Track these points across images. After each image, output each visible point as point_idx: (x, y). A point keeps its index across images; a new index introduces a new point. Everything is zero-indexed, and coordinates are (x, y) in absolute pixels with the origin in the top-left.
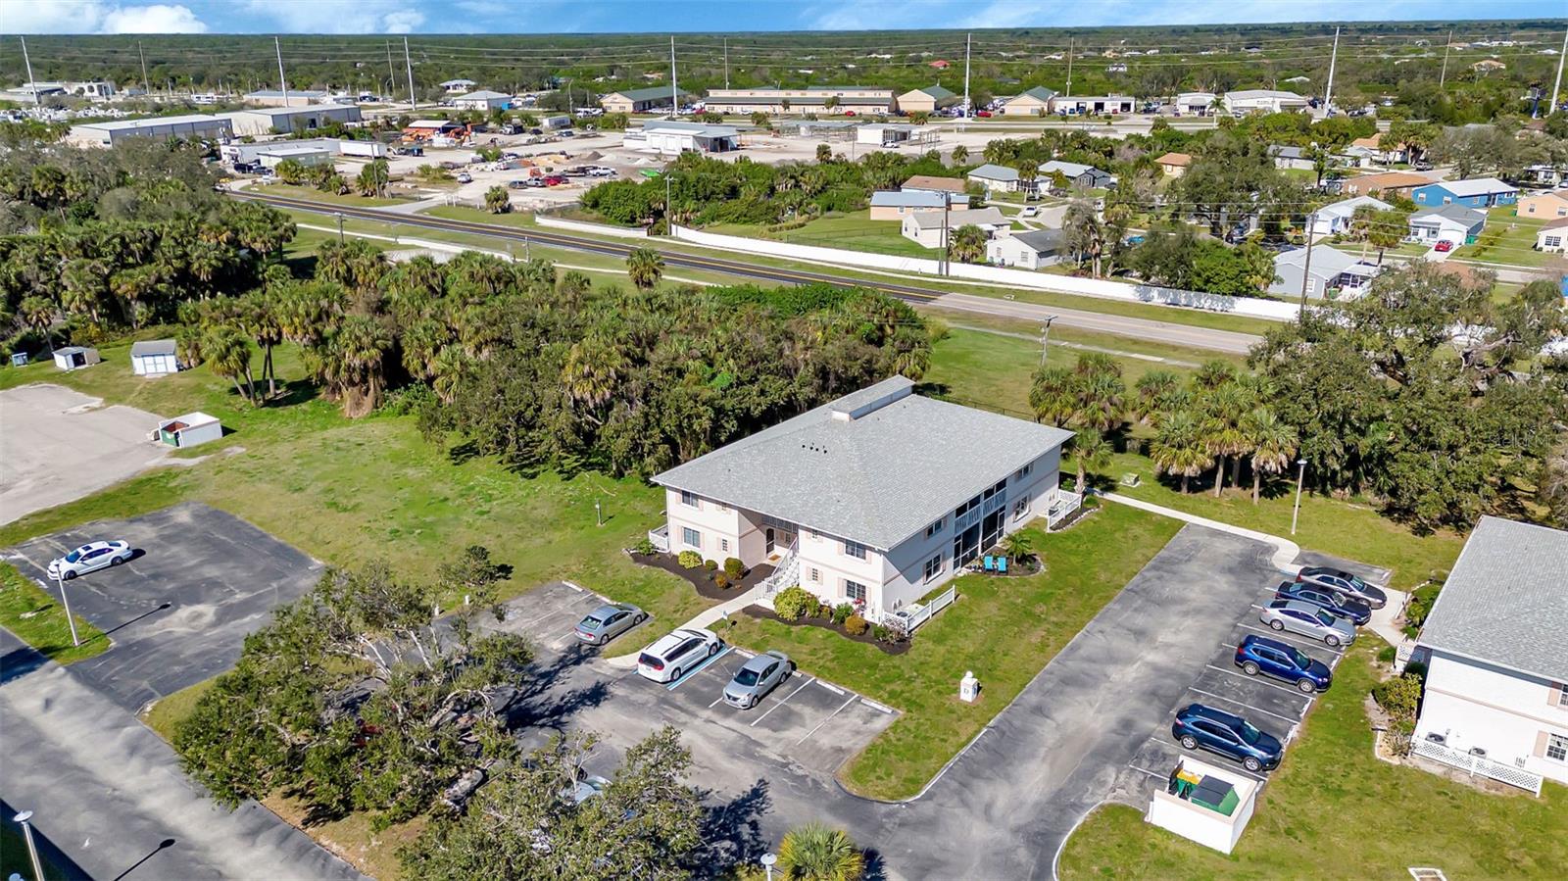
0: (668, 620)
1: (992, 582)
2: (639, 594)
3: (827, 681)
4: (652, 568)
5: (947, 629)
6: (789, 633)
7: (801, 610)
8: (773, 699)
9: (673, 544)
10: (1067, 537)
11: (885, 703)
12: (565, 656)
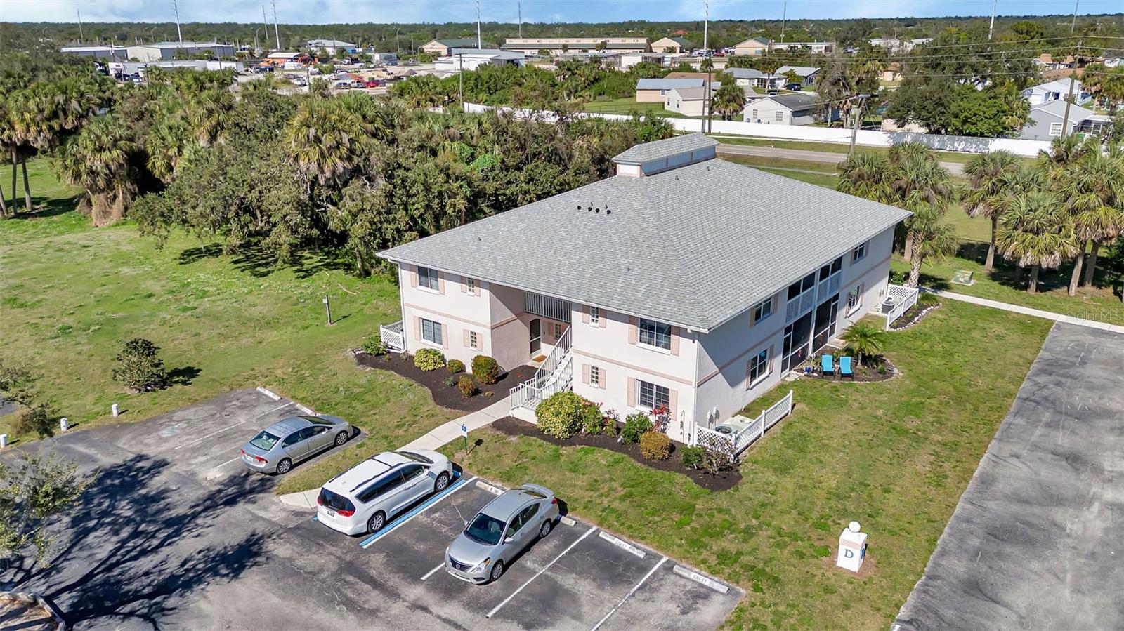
0: (386, 437)
1: (836, 389)
2: (354, 404)
3: (616, 533)
4: (378, 371)
5: (790, 452)
6: (557, 456)
7: (575, 423)
8: (529, 564)
9: (409, 342)
10: (914, 336)
11: (714, 573)
12: (220, 491)
